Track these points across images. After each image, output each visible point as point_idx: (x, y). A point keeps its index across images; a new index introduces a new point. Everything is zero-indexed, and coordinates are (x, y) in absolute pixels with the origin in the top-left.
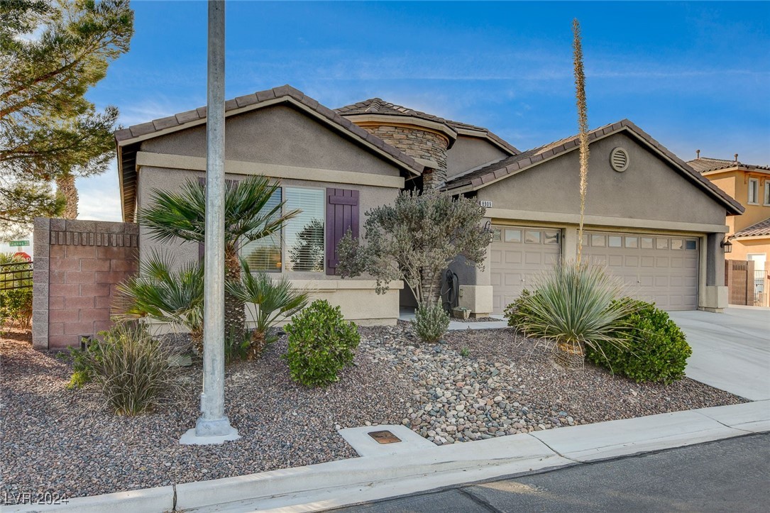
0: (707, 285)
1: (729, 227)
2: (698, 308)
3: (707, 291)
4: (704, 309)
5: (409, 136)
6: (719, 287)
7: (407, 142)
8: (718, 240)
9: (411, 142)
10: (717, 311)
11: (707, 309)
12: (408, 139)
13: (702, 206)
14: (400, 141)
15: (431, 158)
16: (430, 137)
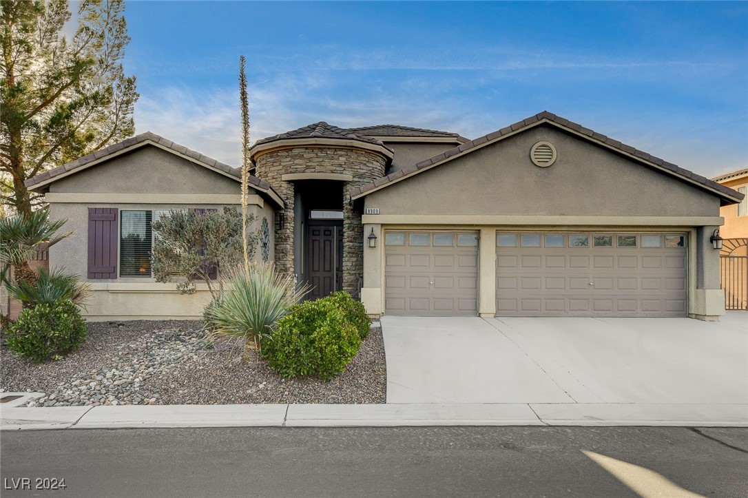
0: (697, 288)
1: (724, 218)
2: (688, 315)
3: (696, 294)
4: (694, 316)
5: (319, 155)
6: (707, 290)
7: (317, 160)
8: (707, 234)
9: (321, 160)
10: (707, 318)
11: (698, 317)
12: (318, 156)
13: (677, 196)
14: (310, 160)
15: (344, 172)
16: (343, 153)
